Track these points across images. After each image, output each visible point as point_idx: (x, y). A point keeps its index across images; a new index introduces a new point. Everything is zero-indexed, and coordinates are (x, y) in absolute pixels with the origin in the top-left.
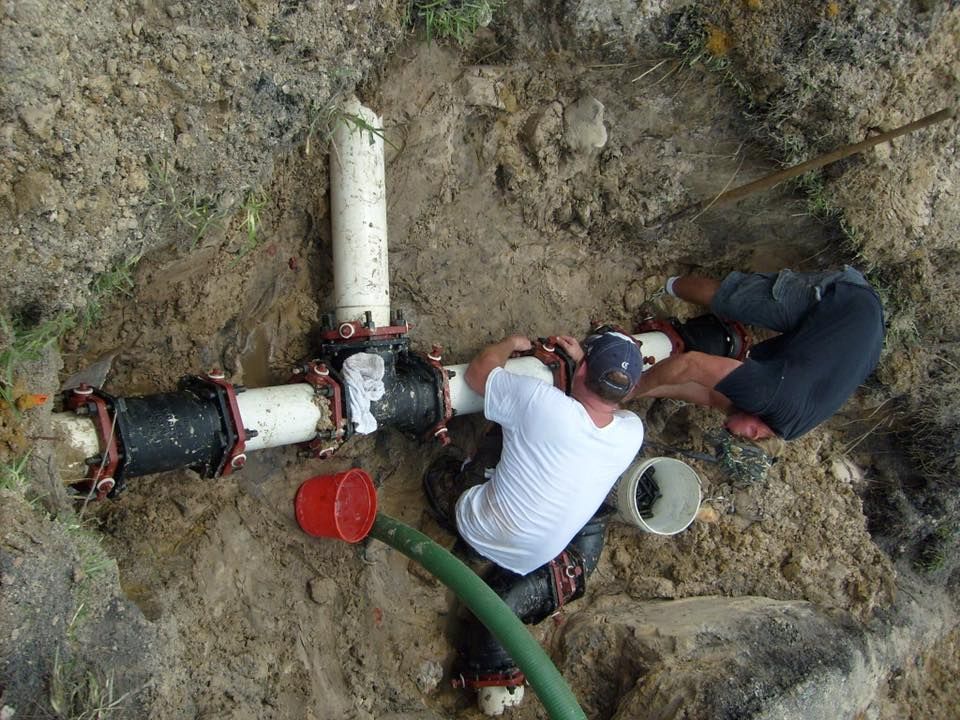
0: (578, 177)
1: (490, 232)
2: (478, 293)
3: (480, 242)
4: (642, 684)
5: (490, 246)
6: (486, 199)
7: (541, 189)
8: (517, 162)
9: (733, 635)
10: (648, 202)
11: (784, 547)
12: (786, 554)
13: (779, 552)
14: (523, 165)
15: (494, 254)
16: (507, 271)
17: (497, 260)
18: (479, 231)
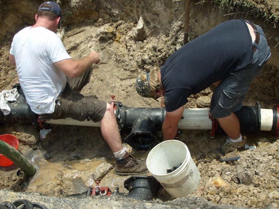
1: (112, 77)
5: (111, 81)
6: (112, 66)
17: (113, 85)
18: (107, 77)
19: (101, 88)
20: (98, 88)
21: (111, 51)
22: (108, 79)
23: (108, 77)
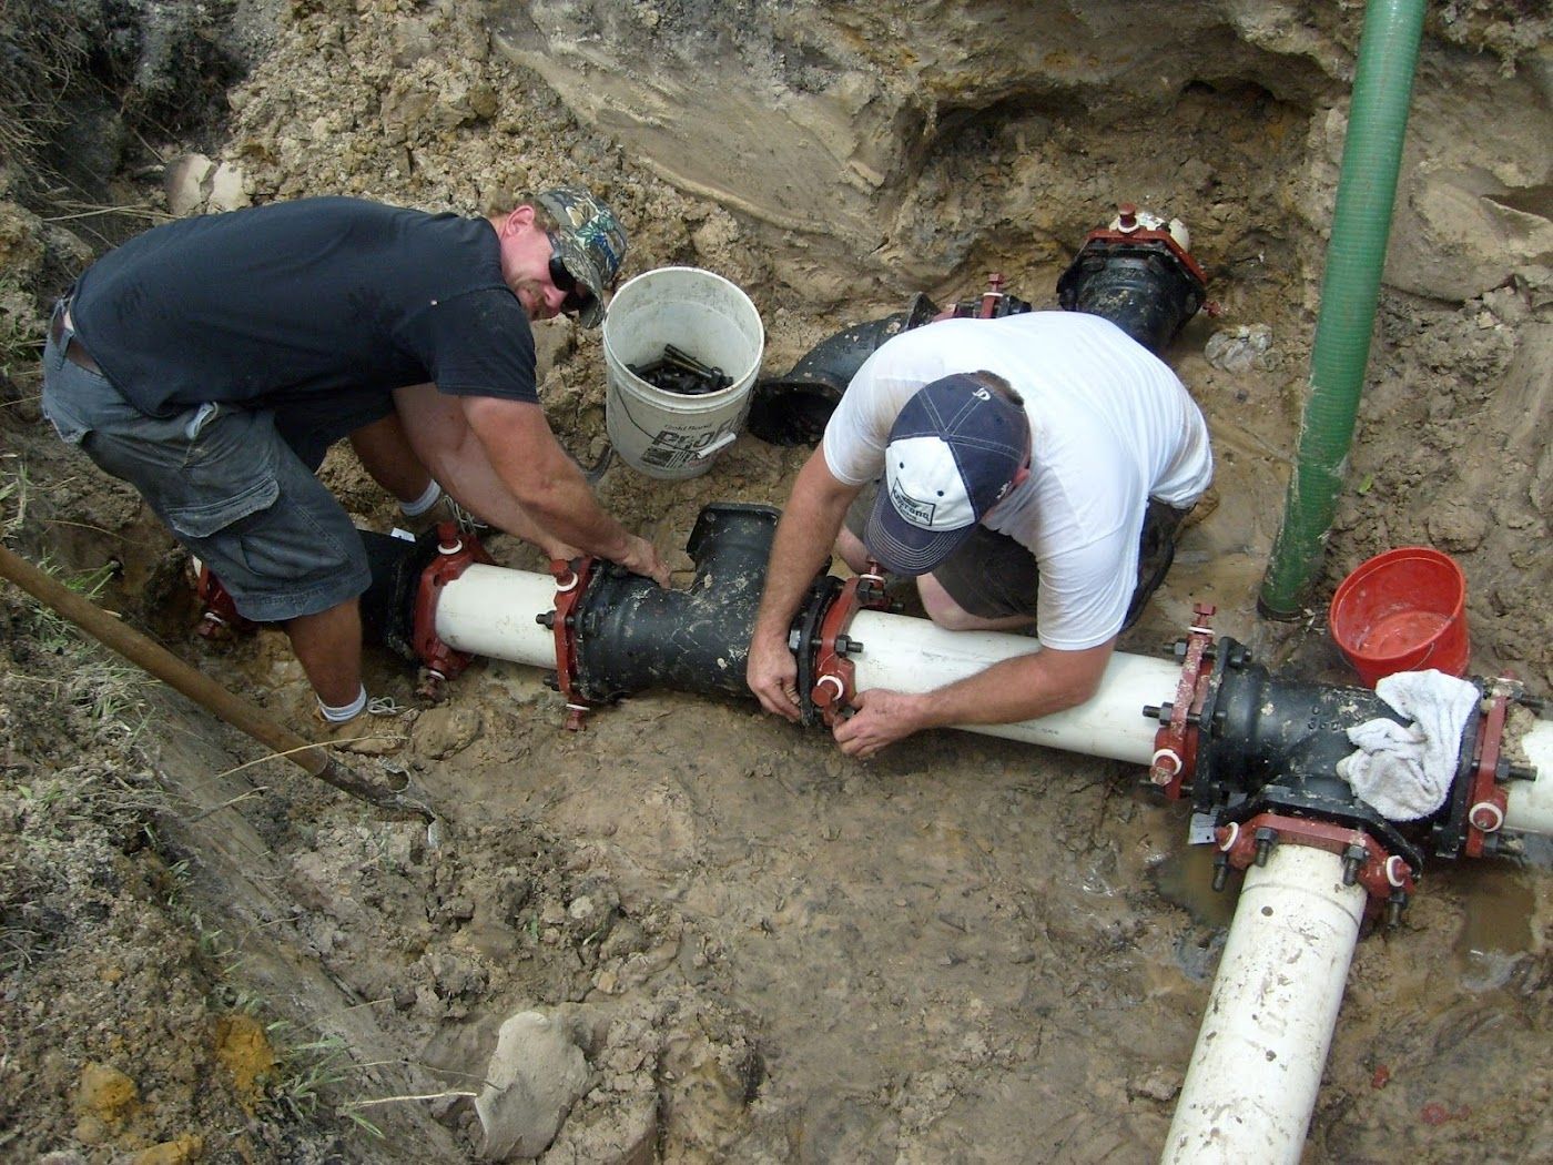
0: (551, 995)
1: (817, 980)
2: (887, 879)
3: (848, 971)
4: (971, 88)
5: (827, 956)
6: (797, 1053)
7: (674, 1008)
8: (699, 1095)
9: (758, 50)
10: (405, 860)
11: (461, 144)
12: (466, 133)
13: (476, 144)
14: (689, 1081)
15: (823, 934)
16: (798, 891)
17: (820, 921)
18: (843, 994)
19: (893, 938)
20: (910, 941)
21: (769, 1144)
22: (844, 981)
23: (839, 990)
